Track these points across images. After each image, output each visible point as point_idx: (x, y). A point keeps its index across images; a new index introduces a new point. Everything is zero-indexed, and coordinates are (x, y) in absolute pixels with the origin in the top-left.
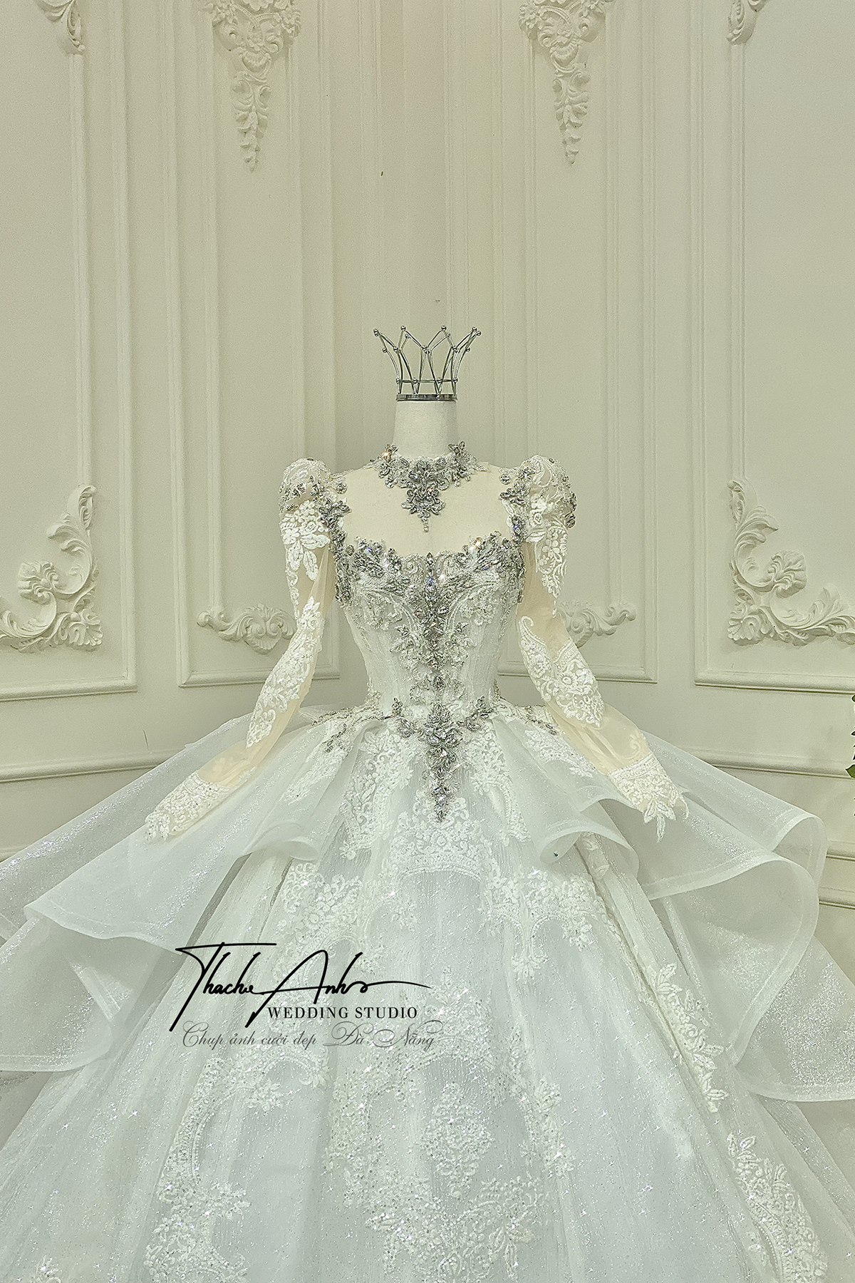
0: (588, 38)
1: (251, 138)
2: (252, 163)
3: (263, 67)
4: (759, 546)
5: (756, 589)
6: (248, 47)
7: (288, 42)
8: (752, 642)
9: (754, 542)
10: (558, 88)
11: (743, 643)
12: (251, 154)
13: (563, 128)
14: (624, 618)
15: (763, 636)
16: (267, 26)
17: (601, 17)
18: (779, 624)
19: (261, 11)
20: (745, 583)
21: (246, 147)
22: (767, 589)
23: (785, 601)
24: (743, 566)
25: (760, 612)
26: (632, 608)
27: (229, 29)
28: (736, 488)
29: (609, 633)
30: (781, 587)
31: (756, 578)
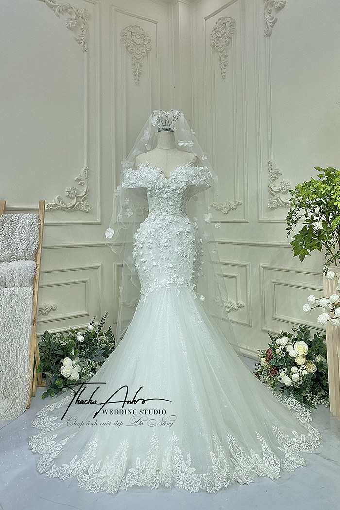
0: (227, 45)
1: (137, 77)
2: (137, 83)
3: (140, 59)
4: (277, 180)
5: (275, 192)
6: (136, 53)
7: (148, 53)
8: (275, 208)
9: (275, 179)
10: (220, 60)
11: (272, 209)
12: (137, 81)
13: (221, 70)
14: (239, 204)
15: (278, 206)
16: (142, 48)
17: (230, 38)
18: (283, 202)
19: (140, 44)
20: (273, 191)
21: (136, 79)
22: (279, 192)
23: (284, 195)
24: (272, 186)
25: (277, 199)
26: (241, 201)
27: (131, 48)
28: (269, 163)
29: (235, 209)
30: (283, 191)
31: (276, 189)
